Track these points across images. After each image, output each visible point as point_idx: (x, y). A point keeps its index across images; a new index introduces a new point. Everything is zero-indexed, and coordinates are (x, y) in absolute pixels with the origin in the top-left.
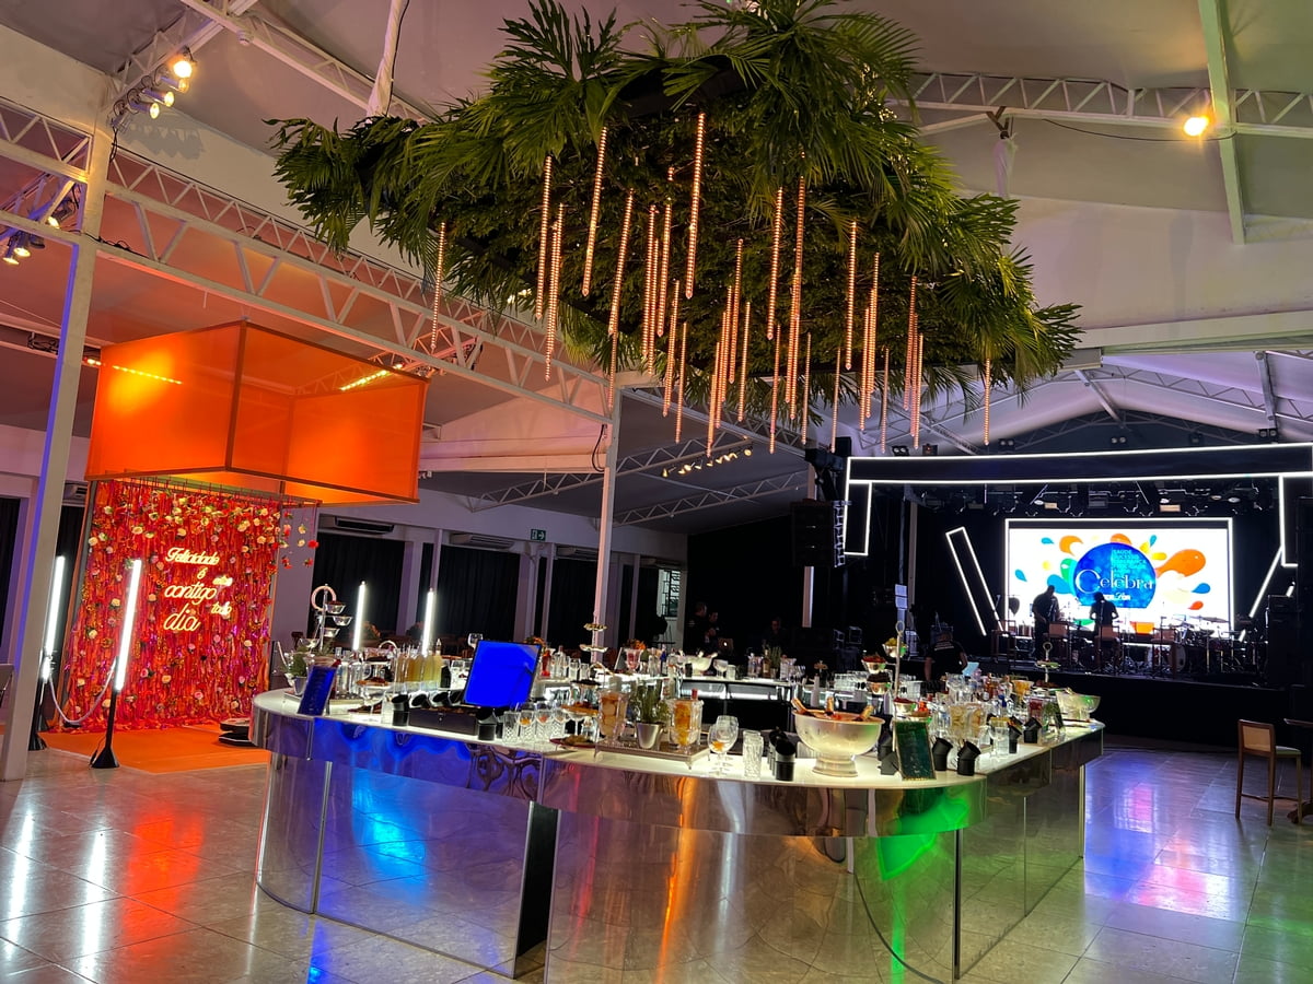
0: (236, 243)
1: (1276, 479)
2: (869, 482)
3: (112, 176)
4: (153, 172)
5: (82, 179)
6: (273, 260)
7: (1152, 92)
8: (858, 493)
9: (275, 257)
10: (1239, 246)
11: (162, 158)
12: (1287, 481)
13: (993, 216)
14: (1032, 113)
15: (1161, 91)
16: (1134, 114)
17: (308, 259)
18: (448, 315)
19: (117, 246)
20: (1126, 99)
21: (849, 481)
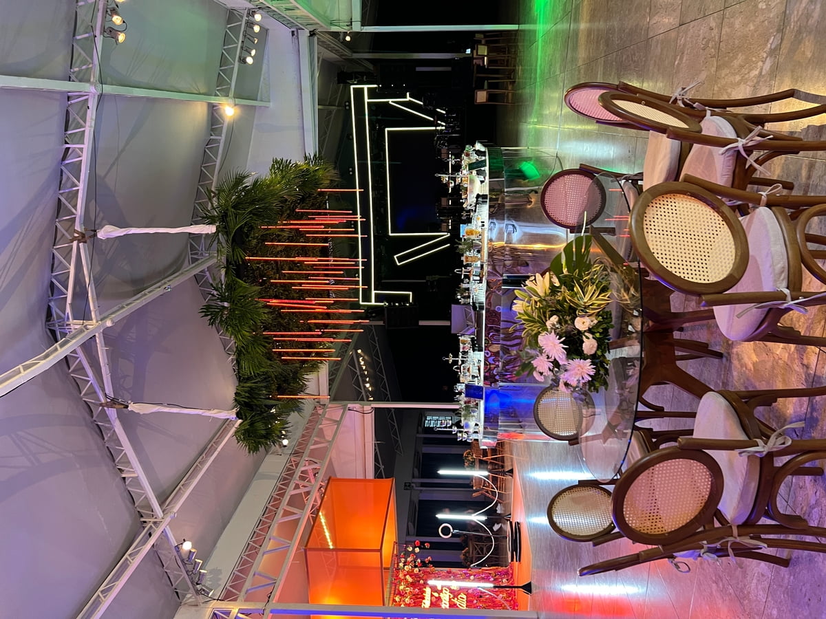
0: (264, 554)
1: (368, 103)
2: (373, 292)
3: (235, 600)
4: (230, 586)
5: (237, 610)
6: (271, 540)
7: (212, 130)
8: (378, 298)
9: (270, 539)
10: (271, 105)
11: (222, 583)
12: (369, 98)
13: (278, 168)
14: (215, 179)
15: (212, 125)
16: (221, 136)
17: (269, 528)
18: (294, 472)
19: (269, 598)
20: (213, 139)
21: (373, 303)
